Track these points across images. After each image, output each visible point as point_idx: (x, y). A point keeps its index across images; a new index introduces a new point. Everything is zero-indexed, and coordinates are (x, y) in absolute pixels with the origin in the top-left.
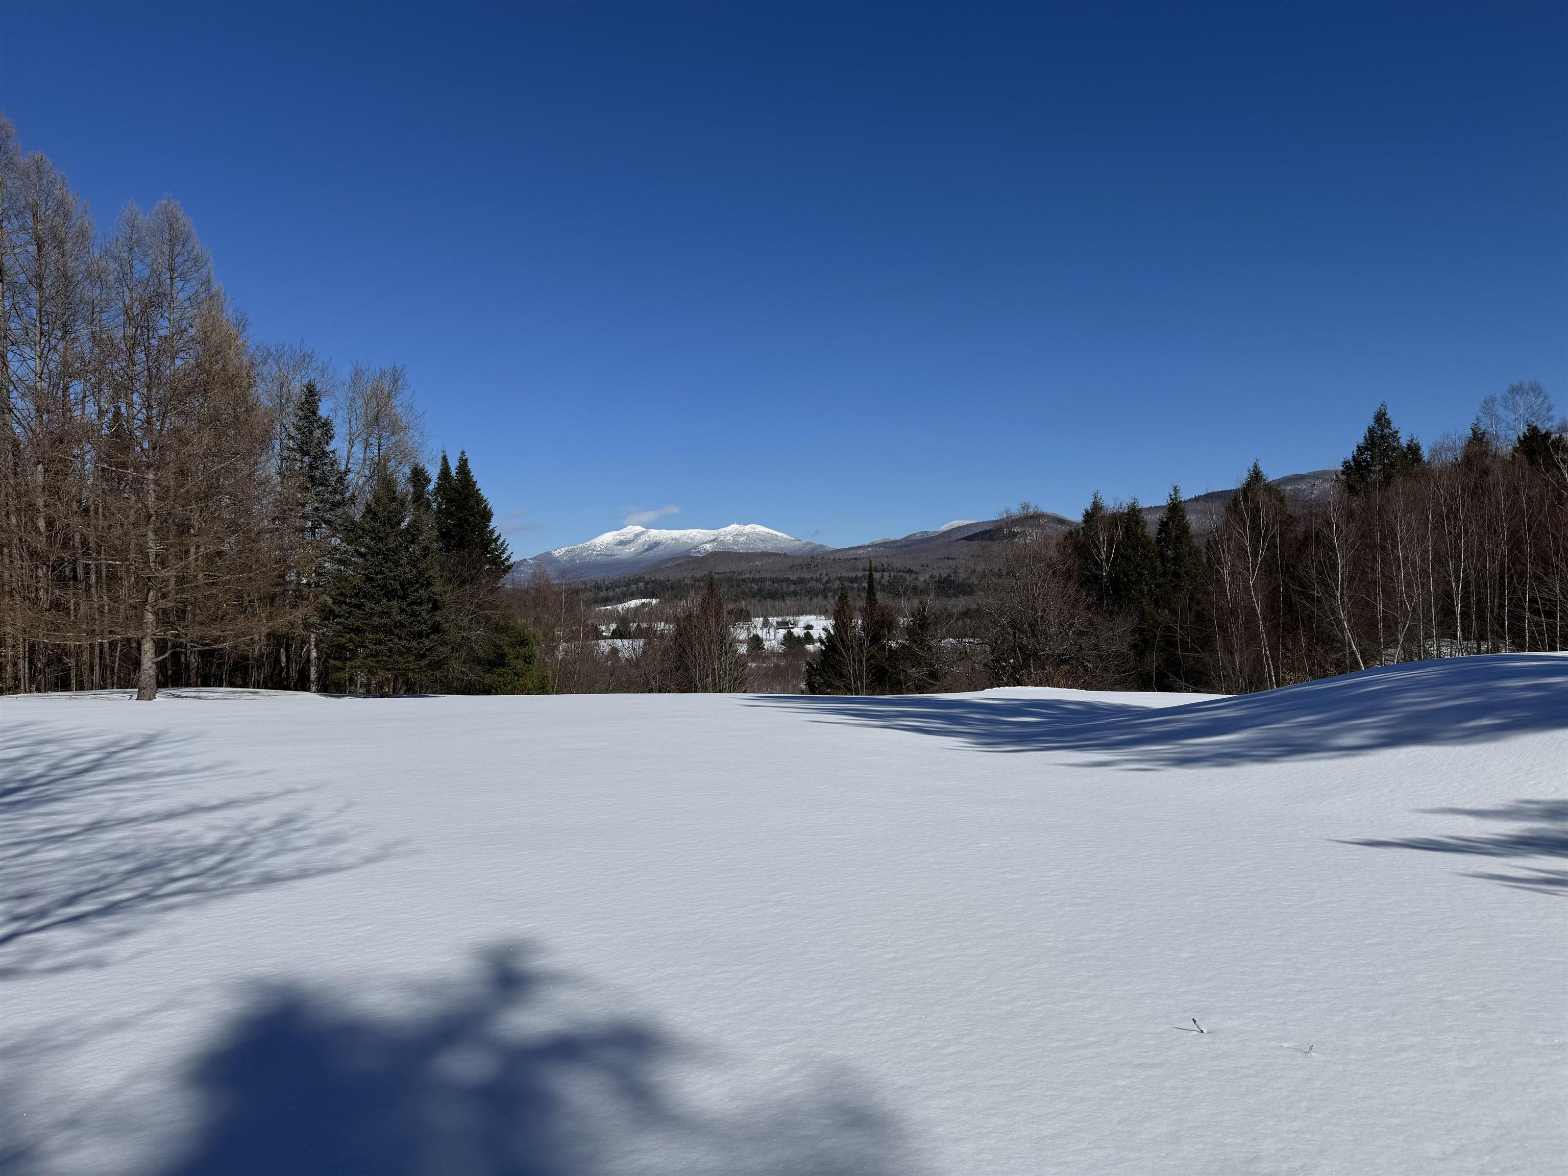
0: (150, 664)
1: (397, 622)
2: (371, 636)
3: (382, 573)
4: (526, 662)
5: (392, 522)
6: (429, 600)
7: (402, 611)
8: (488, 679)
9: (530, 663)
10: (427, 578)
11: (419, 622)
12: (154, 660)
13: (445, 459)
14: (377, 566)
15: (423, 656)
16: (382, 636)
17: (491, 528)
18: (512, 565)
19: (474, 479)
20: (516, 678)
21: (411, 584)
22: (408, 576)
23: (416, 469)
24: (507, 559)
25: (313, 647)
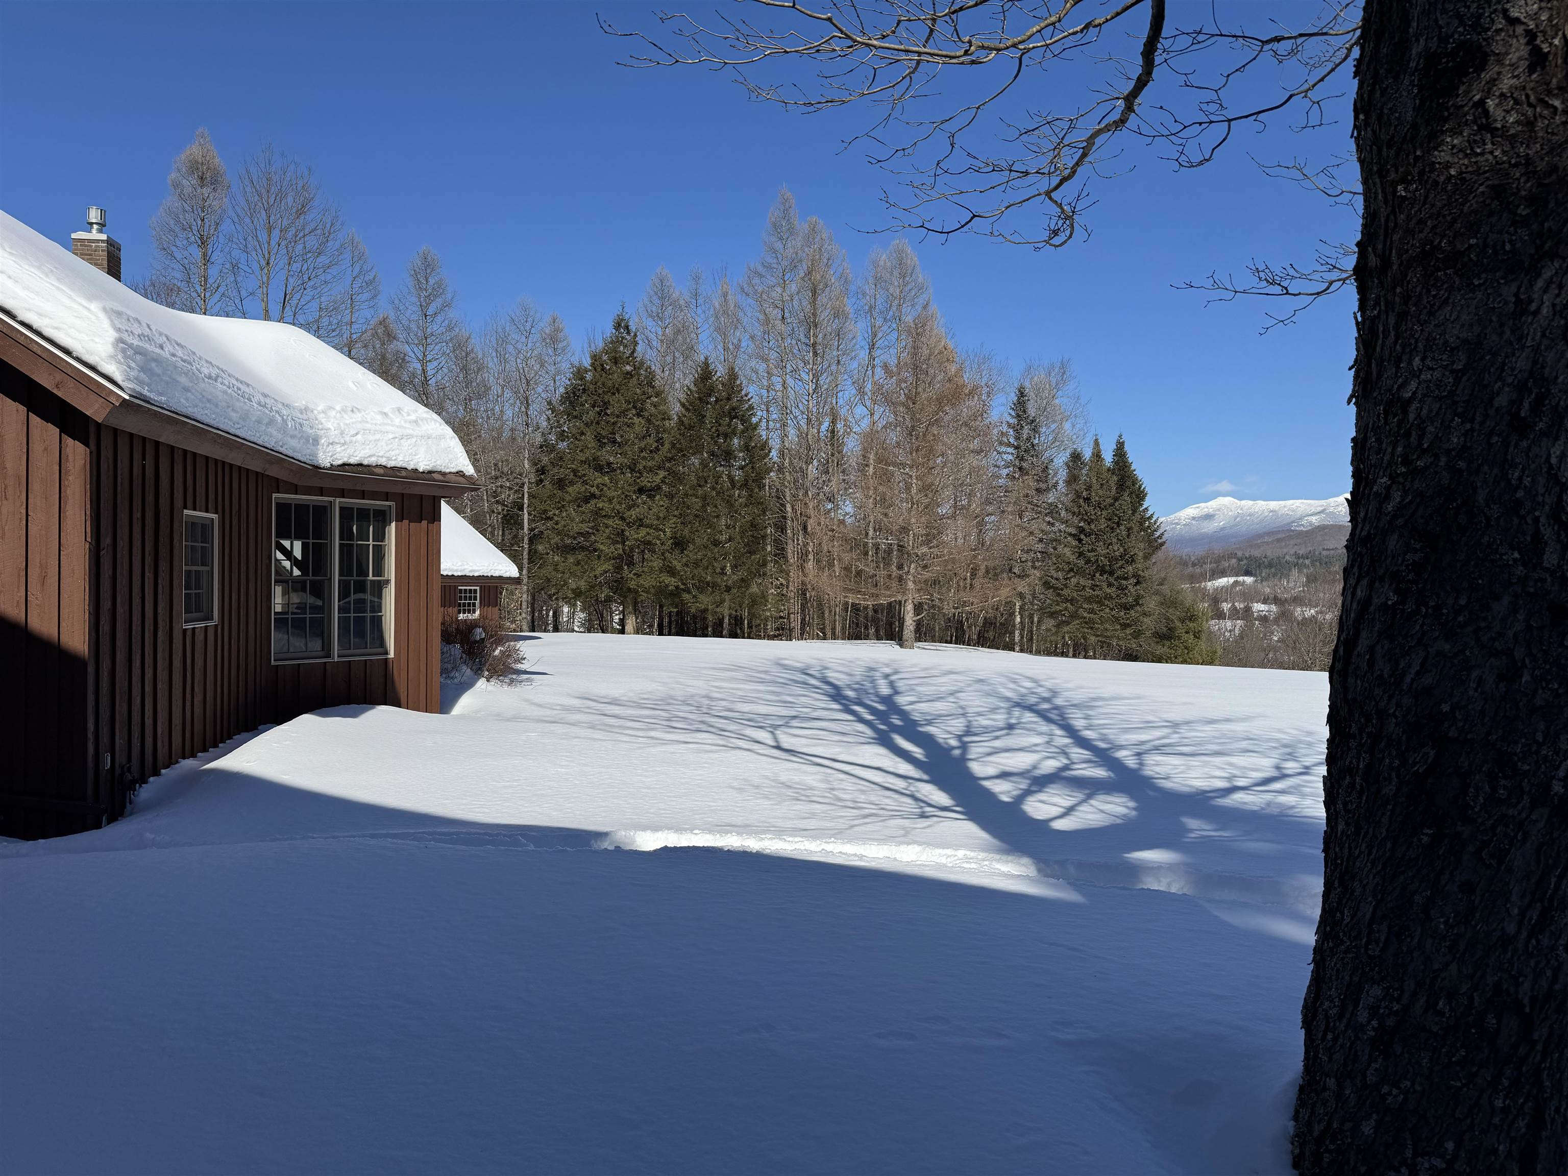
0: (911, 622)
1: (1107, 594)
2: (1085, 606)
3: (1092, 550)
4: (1195, 636)
5: (1102, 506)
6: (1134, 576)
7: (1110, 585)
8: (1160, 650)
9: (1198, 638)
10: (1132, 556)
11: (1125, 594)
12: (914, 619)
13: (1097, 443)
14: (1089, 544)
15: (1128, 626)
16: (1095, 606)
17: (1144, 506)
18: (1165, 542)
19: (1130, 460)
20: (1186, 651)
21: (1117, 559)
22: (1117, 553)
23: (1074, 454)
24: (1160, 537)
25: (1017, 613)
